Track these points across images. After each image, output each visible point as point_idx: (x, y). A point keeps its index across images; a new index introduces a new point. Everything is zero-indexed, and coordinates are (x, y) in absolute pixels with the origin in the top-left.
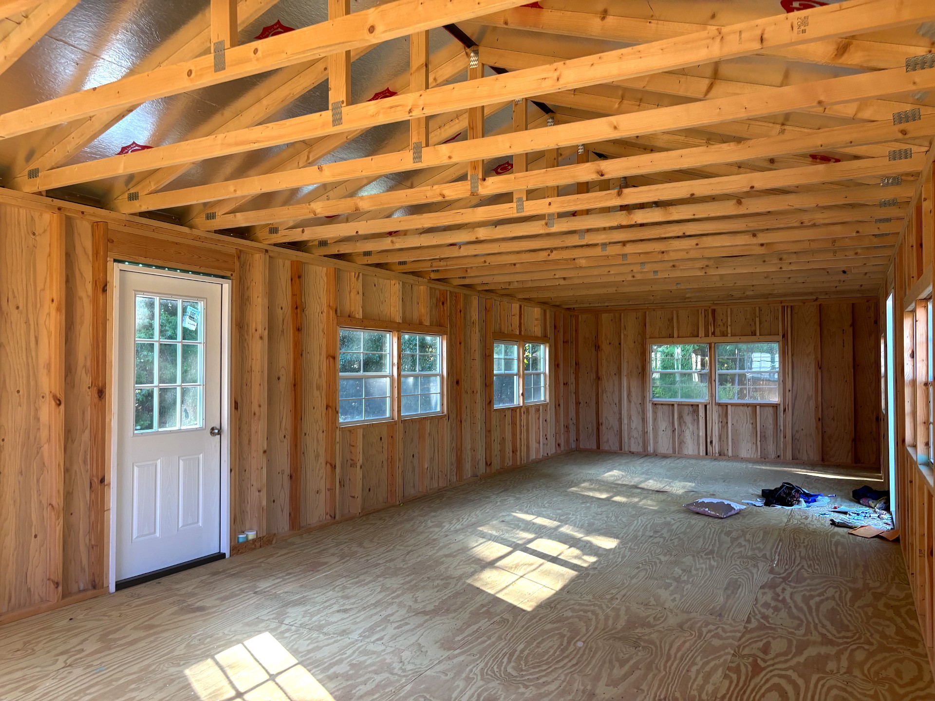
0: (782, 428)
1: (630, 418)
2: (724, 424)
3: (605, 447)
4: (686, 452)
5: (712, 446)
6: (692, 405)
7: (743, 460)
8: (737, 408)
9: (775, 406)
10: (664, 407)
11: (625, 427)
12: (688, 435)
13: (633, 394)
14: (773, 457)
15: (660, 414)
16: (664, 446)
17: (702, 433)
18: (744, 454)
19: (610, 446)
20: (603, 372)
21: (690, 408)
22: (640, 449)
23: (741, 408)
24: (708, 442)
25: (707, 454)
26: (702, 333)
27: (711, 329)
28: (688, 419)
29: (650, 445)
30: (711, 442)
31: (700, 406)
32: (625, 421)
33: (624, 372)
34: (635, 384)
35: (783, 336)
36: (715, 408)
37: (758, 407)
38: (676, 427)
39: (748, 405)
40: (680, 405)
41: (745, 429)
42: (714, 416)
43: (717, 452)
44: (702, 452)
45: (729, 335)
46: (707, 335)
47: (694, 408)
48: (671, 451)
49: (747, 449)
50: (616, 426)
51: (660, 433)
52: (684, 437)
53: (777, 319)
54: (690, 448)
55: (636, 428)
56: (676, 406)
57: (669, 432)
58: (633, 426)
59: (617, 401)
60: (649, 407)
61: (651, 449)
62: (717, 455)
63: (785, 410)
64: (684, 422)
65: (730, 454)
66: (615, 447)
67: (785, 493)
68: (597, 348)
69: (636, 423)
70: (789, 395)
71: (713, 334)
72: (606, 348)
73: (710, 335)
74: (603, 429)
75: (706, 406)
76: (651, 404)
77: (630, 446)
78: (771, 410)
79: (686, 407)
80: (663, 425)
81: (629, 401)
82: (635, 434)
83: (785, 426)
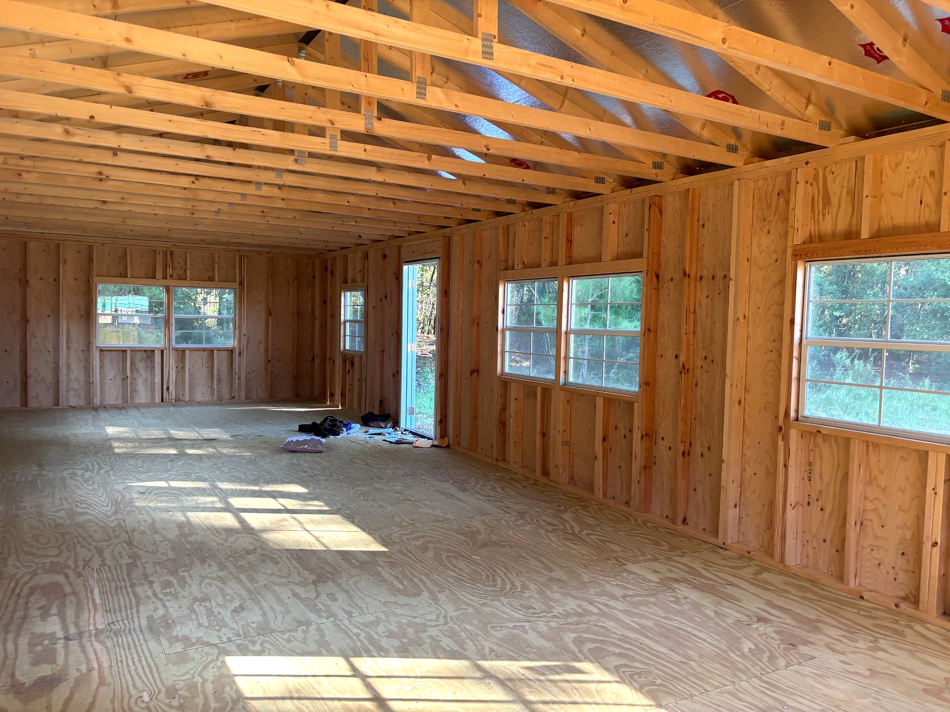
0: (237, 371)
1: (69, 367)
2: (181, 369)
3: (33, 403)
4: (137, 401)
5: (169, 393)
6: (146, 351)
7: (200, 403)
8: (194, 352)
9: (231, 351)
10: (113, 353)
11: (63, 379)
12: (140, 382)
13: (74, 339)
14: (227, 398)
15: (107, 362)
16: (112, 395)
17: (158, 380)
18: (199, 398)
19: (40, 402)
20: (31, 313)
21: (143, 353)
22: (82, 402)
23: (197, 352)
24: (164, 388)
25: (162, 401)
26: (159, 274)
27: (170, 271)
28: (141, 365)
29: (96, 396)
30: (168, 388)
31: (156, 351)
32: (63, 371)
33: (63, 313)
34: (76, 329)
35: (240, 283)
36: (172, 353)
37: (215, 351)
38: (129, 374)
39: (204, 350)
40: (134, 350)
41: (202, 373)
42: (171, 361)
43: (174, 397)
44: (158, 399)
45: (188, 279)
46: (165, 278)
47: (149, 353)
48: (120, 402)
49: (202, 392)
50: (50, 378)
51: (108, 382)
52: (136, 385)
53: (234, 267)
54: (142, 396)
55: (76, 379)
56: (129, 352)
57: (119, 381)
58: (73, 376)
59: (50, 347)
60: (96, 354)
61: (97, 401)
62: (173, 401)
63: (240, 354)
64: (136, 369)
65: (187, 398)
66: (48, 402)
67: (329, 425)
68: (24, 283)
69: (77, 372)
70: (244, 339)
71: (171, 276)
72: (36, 285)
73: (168, 278)
74: (31, 382)
75: (162, 351)
76: (98, 351)
77: (68, 400)
78: (225, 353)
79: (139, 353)
80: (111, 373)
81: (68, 348)
82: (74, 385)
83: (240, 368)
